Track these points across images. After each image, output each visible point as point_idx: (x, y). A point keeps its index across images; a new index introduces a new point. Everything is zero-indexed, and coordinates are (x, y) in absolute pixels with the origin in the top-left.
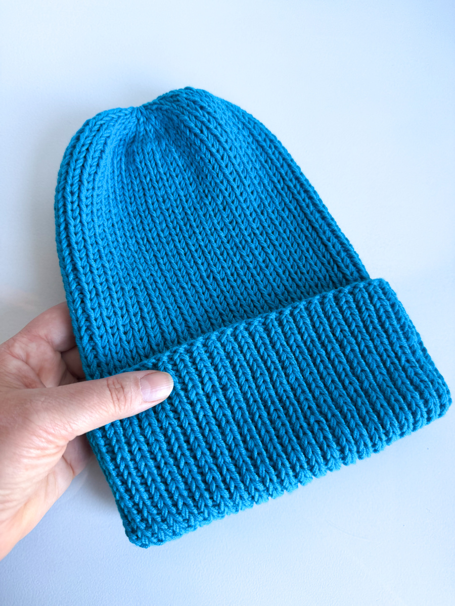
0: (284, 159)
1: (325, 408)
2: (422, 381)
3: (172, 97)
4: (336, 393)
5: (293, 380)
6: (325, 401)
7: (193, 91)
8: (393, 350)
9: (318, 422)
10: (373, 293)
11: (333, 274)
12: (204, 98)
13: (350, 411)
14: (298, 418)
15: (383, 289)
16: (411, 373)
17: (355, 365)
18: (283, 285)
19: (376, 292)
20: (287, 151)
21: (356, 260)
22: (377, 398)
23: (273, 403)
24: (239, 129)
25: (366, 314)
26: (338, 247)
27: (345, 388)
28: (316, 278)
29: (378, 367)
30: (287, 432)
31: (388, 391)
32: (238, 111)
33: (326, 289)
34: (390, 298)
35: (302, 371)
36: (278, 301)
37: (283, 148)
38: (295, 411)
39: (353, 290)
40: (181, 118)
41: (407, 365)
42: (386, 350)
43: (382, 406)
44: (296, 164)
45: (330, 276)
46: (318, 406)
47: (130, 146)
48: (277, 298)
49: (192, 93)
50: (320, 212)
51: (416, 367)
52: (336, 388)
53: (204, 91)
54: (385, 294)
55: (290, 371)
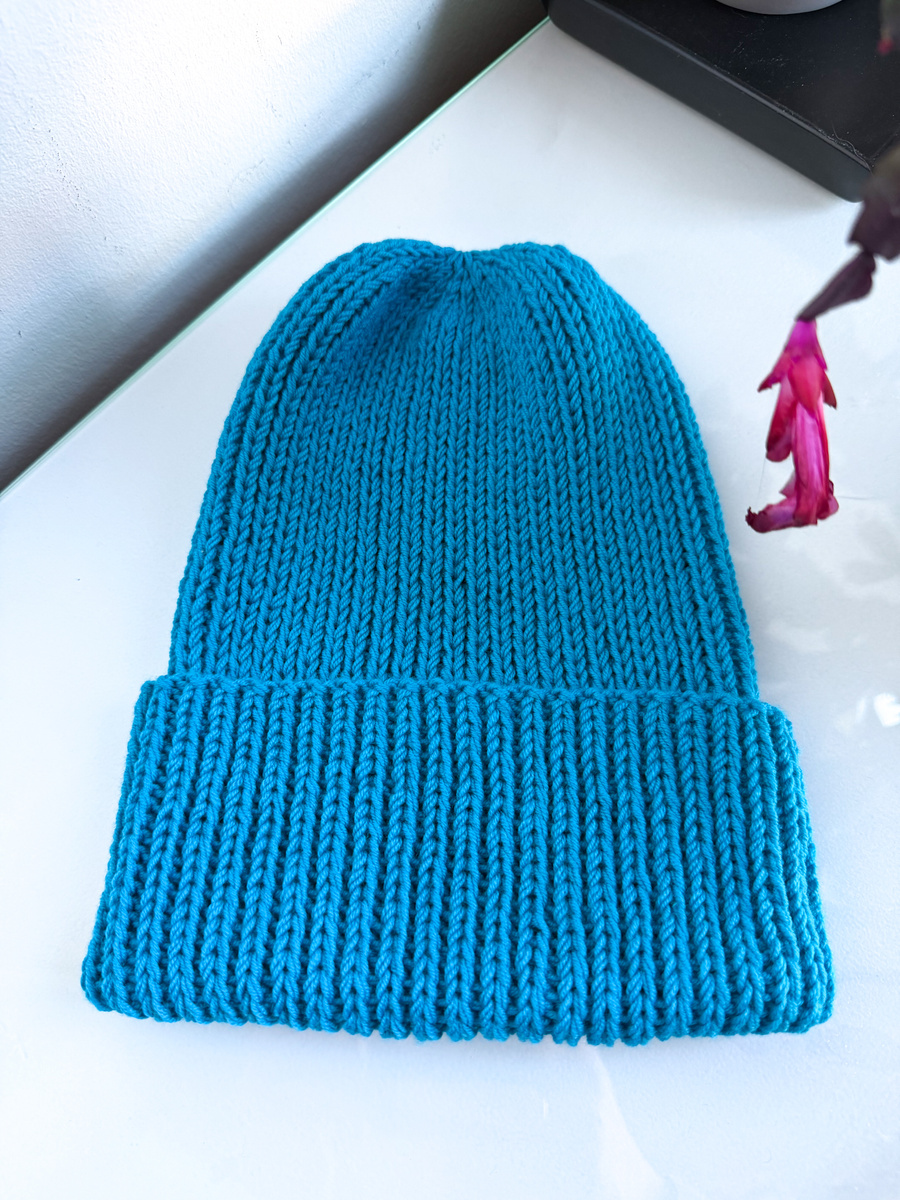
0: (682, 428)
1: (560, 911)
2: (782, 937)
3: (525, 251)
4: (595, 892)
5: (527, 830)
6: (568, 898)
7: (565, 254)
8: (748, 853)
9: (536, 931)
10: (751, 724)
11: (686, 663)
12: (578, 271)
13: (607, 935)
14: (499, 906)
15: (774, 728)
16: (767, 911)
17: (659, 851)
18: (585, 646)
19: (757, 726)
20: (694, 417)
21: (743, 654)
22: (675, 933)
23: (467, 855)
24: (620, 346)
25: (719, 759)
26: (719, 616)
27: (619, 888)
28: (652, 659)
29: (704, 873)
30: (463, 921)
31: (703, 929)
32: (632, 319)
33: (663, 685)
34: (783, 751)
35: (551, 820)
36: (561, 671)
37: (690, 410)
38: (501, 890)
39: (715, 705)
40: (523, 289)
41: (764, 894)
42: (733, 847)
43: (676, 952)
44: (701, 444)
45: (681, 665)
46: (551, 901)
47: (424, 313)
48: (563, 665)
49: (561, 257)
50: (710, 542)
51: (782, 904)
52: (602, 882)
53: (585, 262)
54: (775, 737)
55: (527, 809)
